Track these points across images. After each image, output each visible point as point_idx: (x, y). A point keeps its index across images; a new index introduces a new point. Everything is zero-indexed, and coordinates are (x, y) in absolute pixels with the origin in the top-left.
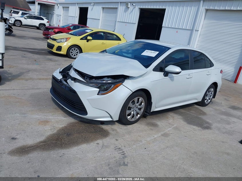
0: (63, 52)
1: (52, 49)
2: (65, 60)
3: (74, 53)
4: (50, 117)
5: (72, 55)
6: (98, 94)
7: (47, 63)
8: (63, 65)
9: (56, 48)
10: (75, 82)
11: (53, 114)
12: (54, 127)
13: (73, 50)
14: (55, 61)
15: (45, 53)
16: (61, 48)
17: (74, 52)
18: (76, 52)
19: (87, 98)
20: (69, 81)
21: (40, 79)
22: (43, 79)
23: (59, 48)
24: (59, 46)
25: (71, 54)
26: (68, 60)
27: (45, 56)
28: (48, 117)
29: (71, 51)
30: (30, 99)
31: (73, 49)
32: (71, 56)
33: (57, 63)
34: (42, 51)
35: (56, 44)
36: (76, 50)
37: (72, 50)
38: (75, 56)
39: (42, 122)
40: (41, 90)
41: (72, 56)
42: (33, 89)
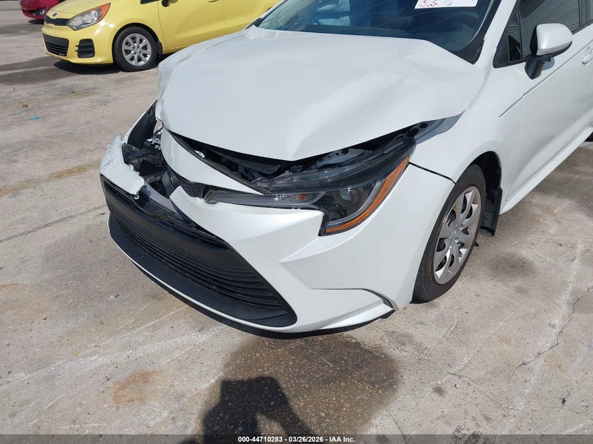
0: (101, 56)
1: (65, 53)
2: (119, 82)
3: (135, 53)
4: (151, 348)
5: (132, 59)
6: (322, 233)
7: (65, 108)
8: (115, 99)
9: (77, 48)
10: (208, 202)
11: (155, 328)
12: (179, 397)
13: (131, 42)
14: (87, 92)
15: (46, 71)
16: (92, 46)
17: (134, 47)
18: (141, 46)
19: (283, 261)
20: (179, 197)
21: (60, 176)
22: (70, 172)
23: (87, 47)
24: (82, 41)
25: (127, 57)
26: (124, 79)
27: (51, 82)
28: (139, 353)
29: (124, 47)
30: (47, 277)
31: (128, 38)
32: (130, 62)
33: (95, 97)
34: (37, 65)
35: (74, 37)
36: (138, 40)
37: (127, 43)
38: (140, 60)
39: (124, 387)
40: (75, 221)
41: (133, 63)
42: (46, 226)
